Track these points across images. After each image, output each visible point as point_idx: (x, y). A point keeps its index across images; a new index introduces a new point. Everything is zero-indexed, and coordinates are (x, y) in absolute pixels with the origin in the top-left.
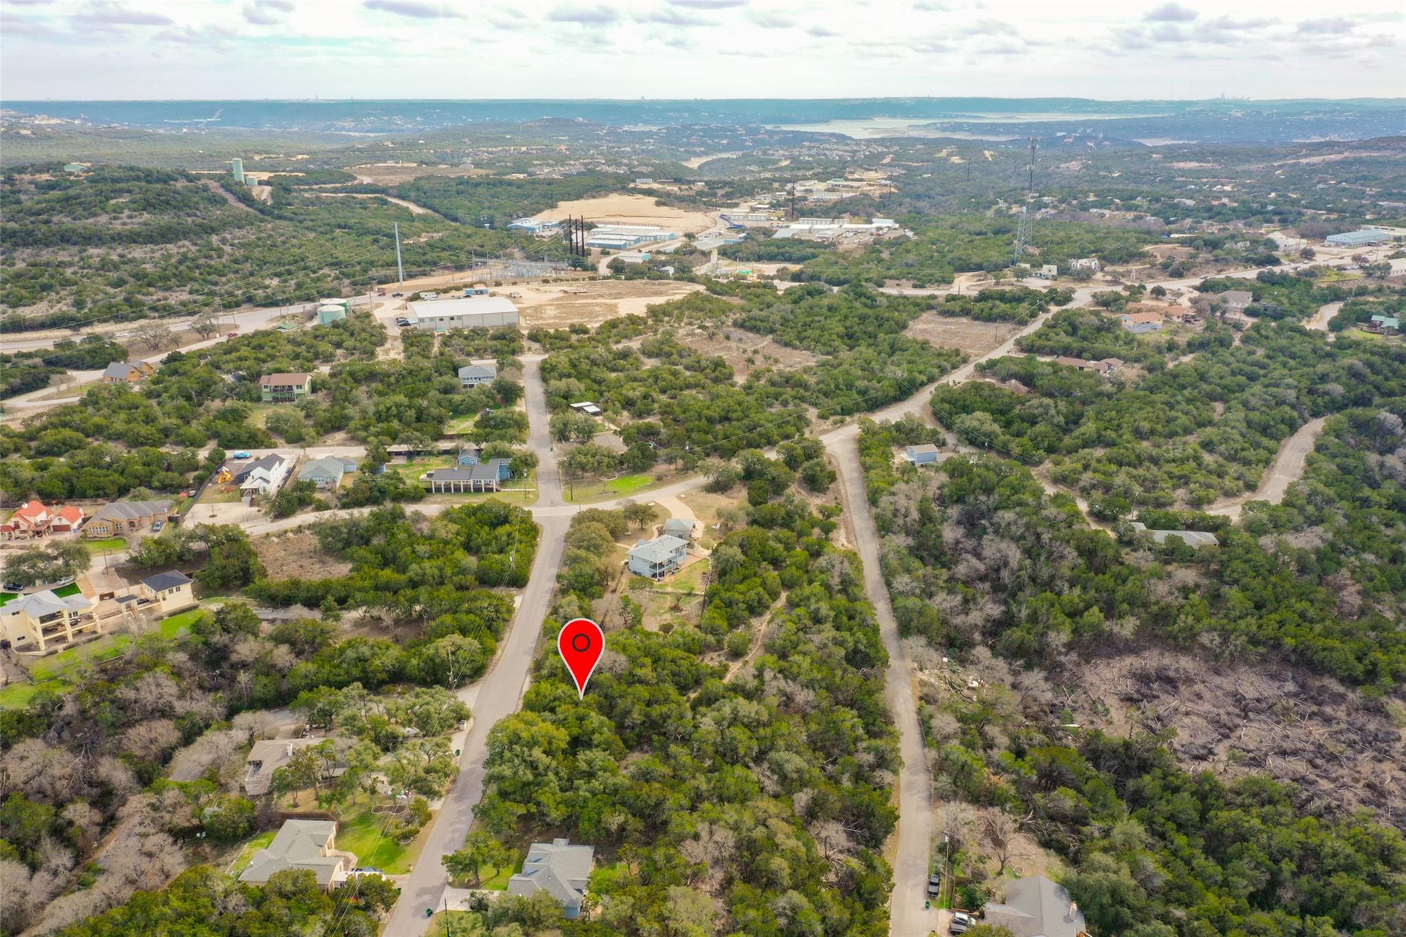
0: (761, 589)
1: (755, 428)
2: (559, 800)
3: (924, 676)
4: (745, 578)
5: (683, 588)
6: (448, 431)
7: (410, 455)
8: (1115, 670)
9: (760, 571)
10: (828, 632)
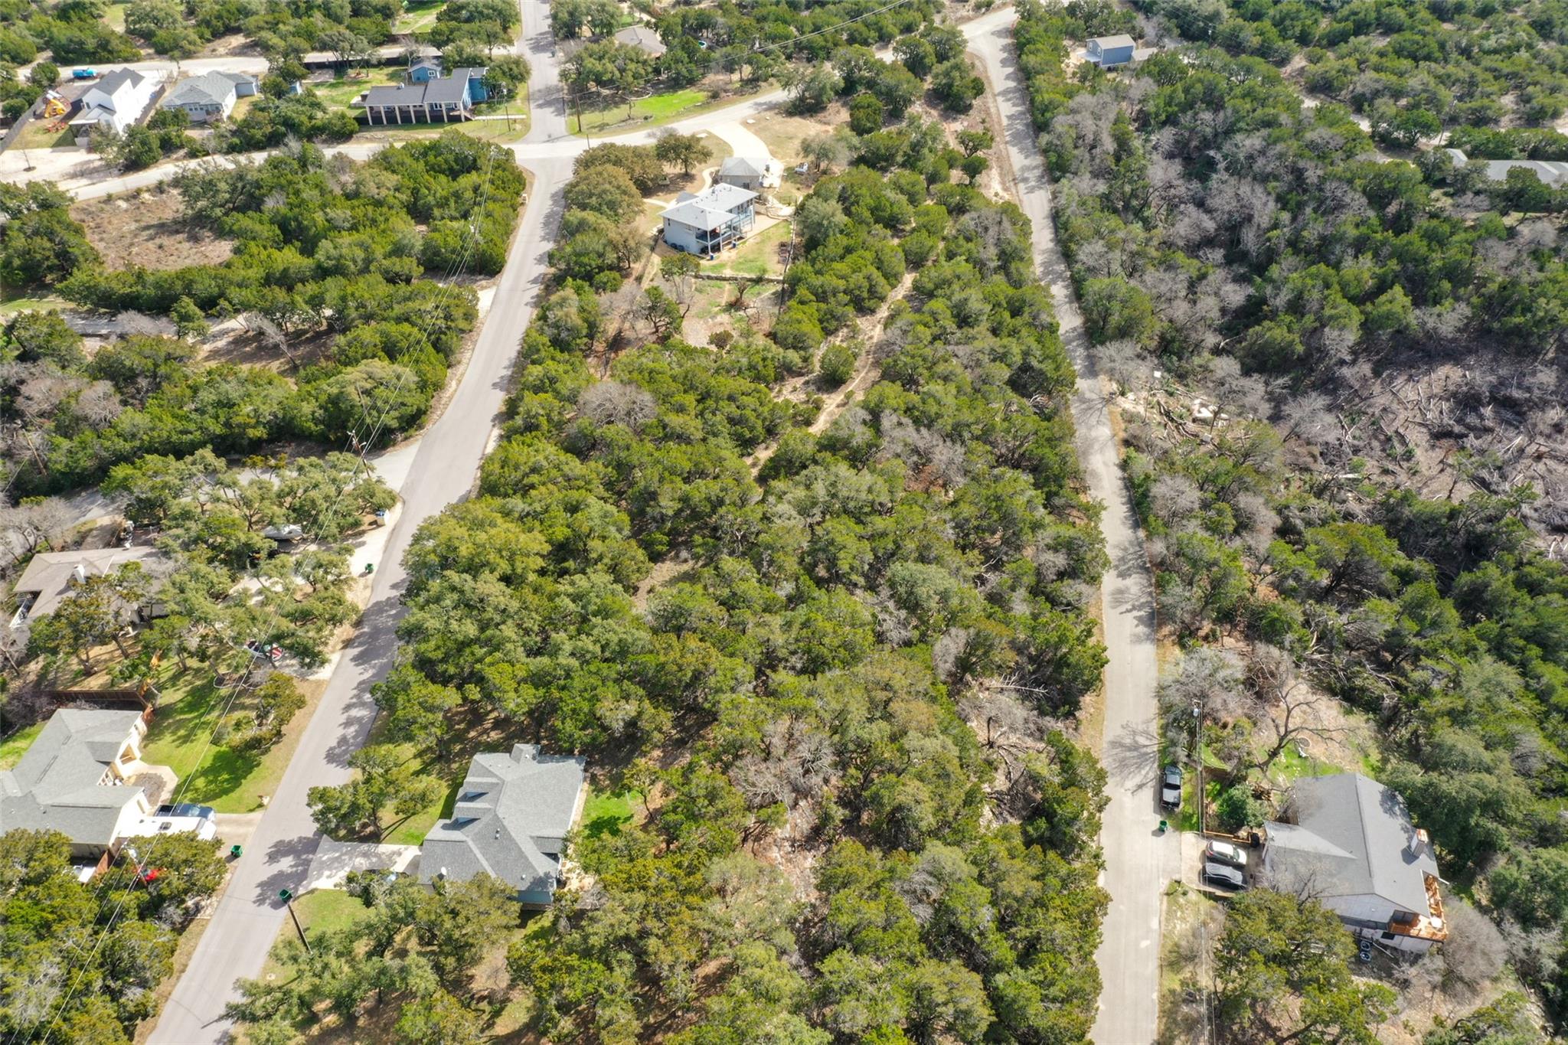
0: (873, 270)
1: (859, 13)
2: (522, 674)
3: (1128, 403)
4: (849, 250)
5: (750, 270)
6: (397, 29)
7: (339, 68)
8: (1422, 387)
9: (870, 240)
10: (984, 340)
